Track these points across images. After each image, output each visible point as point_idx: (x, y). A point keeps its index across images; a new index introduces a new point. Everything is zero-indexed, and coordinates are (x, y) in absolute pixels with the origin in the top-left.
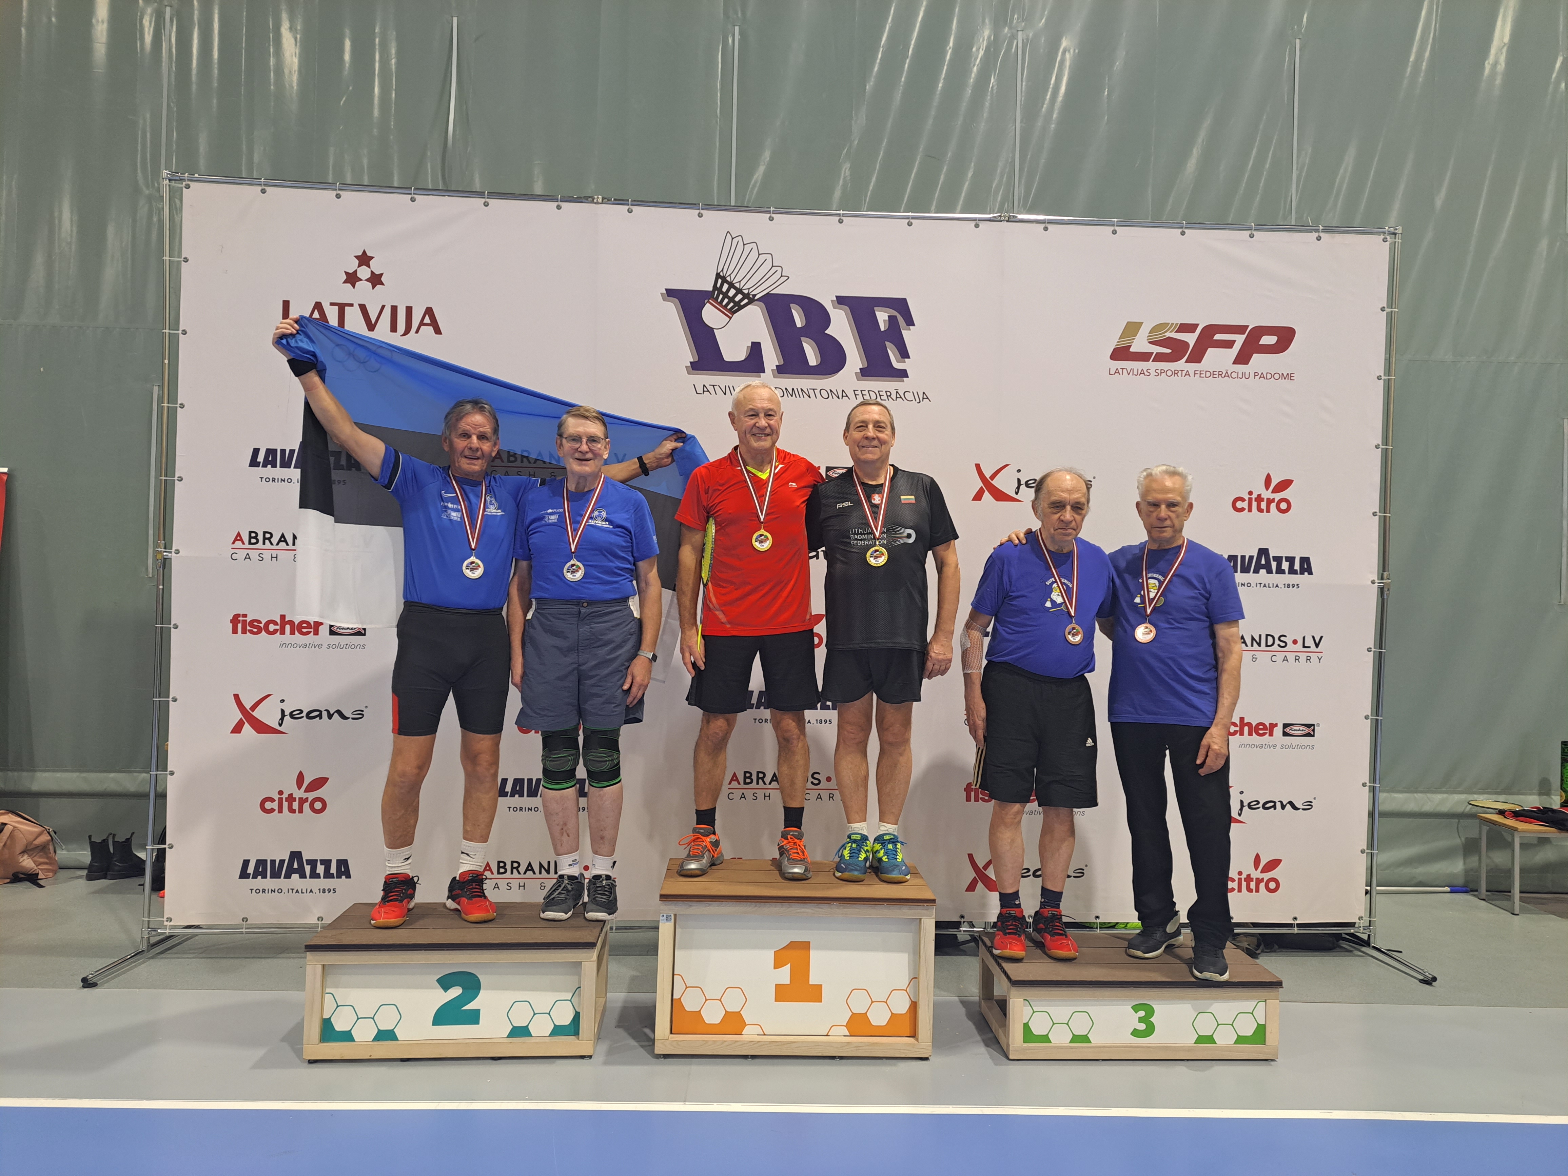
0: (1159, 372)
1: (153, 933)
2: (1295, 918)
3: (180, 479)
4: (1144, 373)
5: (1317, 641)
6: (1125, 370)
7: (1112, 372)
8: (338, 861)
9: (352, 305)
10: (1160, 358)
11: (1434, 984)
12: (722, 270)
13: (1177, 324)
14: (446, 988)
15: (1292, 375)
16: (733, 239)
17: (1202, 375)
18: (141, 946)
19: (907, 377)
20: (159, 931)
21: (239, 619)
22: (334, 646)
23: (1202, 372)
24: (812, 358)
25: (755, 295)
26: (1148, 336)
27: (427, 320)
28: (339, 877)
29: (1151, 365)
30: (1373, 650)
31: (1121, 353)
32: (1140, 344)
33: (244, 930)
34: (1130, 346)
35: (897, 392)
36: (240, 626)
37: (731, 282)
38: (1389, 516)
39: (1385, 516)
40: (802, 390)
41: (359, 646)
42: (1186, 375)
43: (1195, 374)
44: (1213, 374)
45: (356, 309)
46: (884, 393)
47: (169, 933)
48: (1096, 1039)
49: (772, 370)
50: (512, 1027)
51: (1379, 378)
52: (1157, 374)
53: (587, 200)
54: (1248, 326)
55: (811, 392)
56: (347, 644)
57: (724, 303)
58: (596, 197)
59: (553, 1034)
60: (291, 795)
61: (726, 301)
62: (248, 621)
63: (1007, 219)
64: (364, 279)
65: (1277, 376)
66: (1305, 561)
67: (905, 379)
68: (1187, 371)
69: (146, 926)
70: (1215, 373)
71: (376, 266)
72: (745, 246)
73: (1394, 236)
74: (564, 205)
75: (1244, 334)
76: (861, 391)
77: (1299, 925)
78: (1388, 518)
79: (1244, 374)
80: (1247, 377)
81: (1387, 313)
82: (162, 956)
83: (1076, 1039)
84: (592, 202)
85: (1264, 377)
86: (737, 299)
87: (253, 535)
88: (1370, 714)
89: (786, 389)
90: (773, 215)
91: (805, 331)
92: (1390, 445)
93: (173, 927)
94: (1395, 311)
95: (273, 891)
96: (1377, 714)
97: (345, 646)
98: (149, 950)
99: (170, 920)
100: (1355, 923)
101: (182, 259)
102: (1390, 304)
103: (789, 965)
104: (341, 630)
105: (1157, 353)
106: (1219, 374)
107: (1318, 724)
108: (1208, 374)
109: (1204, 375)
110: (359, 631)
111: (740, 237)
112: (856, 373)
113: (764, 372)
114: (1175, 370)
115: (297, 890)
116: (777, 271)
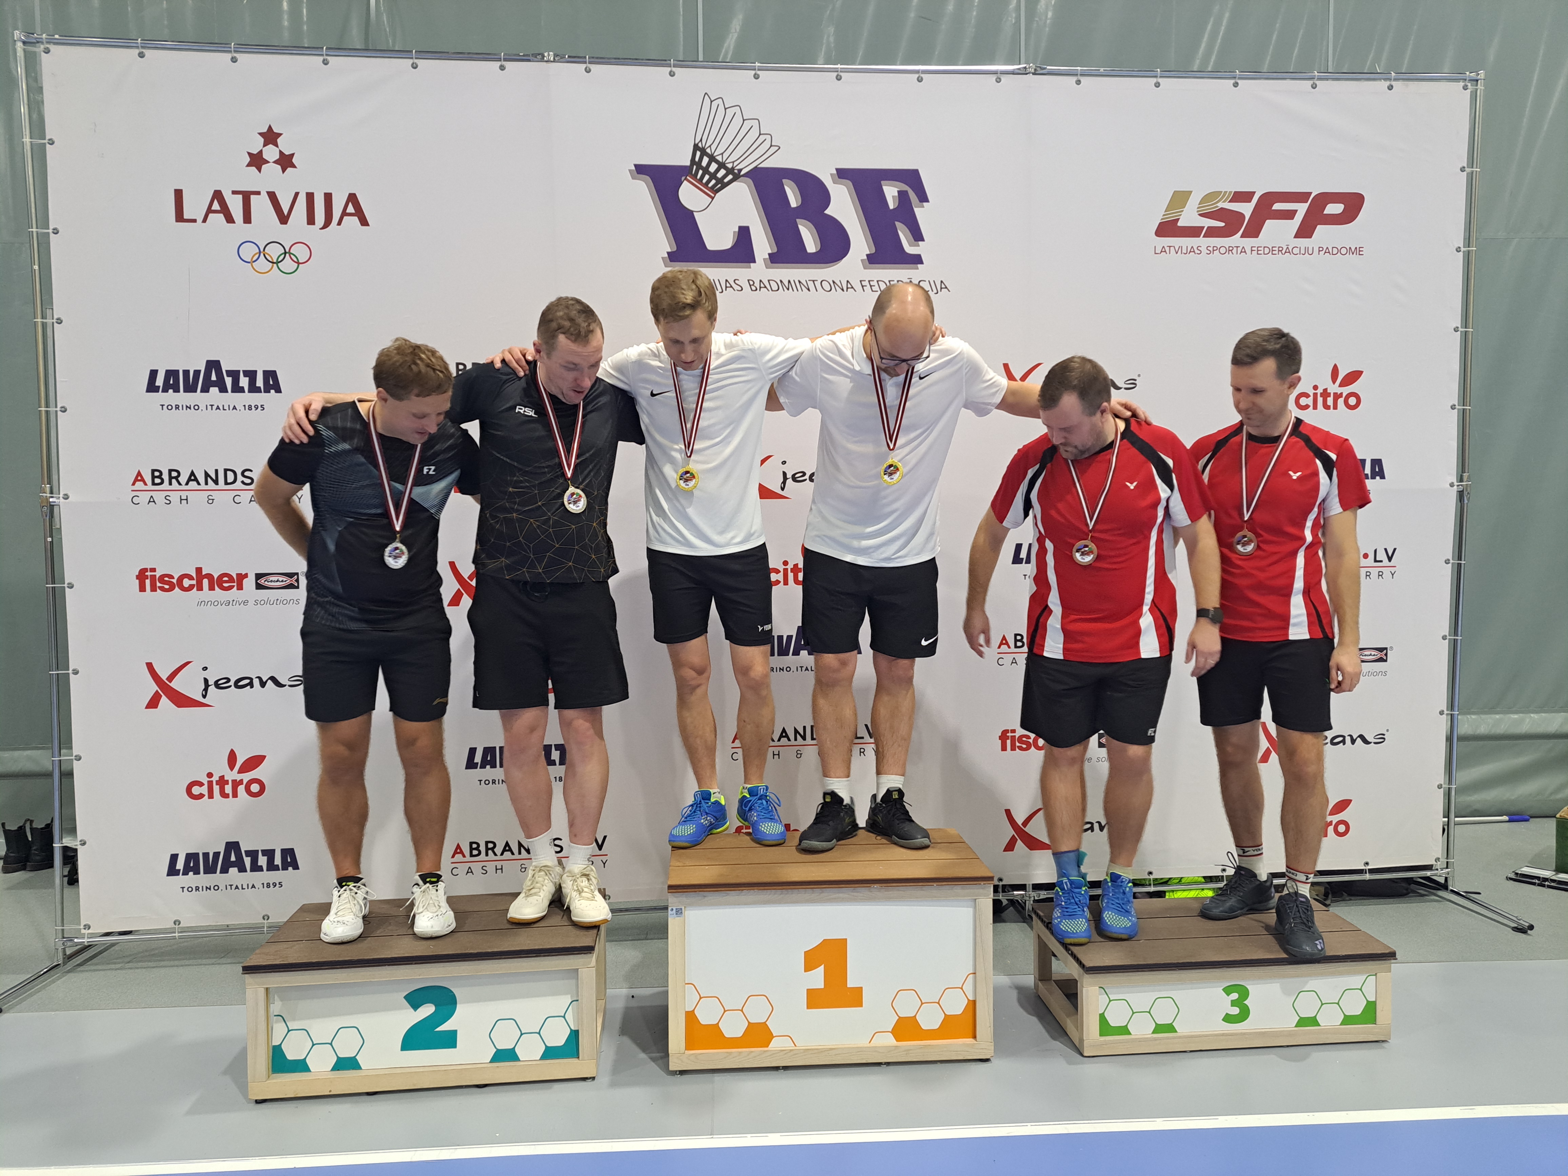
0: (1211, 249)
1: (69, 944)
2: (1367, 864)
3: (63, 409)
4: (1194, 251)
5: (1390, 555)
7: (1158, 251)
8: (283, 851)
9: (258, 193)
10: (1212, 232)
11: (1529, 932)
12: (701, 140)
13: (1230, 192)
14: (415, 1007)
15: (1361, 249)
16: (711, 102)
17: (1259, 252)
18: (56, 960)
19: (922, 263)
20: (76, 940)
21: (146, 574)
22: (262, 602)
23: (1259, 249)
24: (811, 245)
25: (740, 170)
26: (1198, 208)
27: (351, 209)
28: (285, 868)
29: (1202, 242)
30: (1451, 561)
31: (1168, 228)
32: (1189, 217)
33: (177, 935)
34: (1179, 219)
35: (911, 281)
36: (148, 582)
37: (712, 155)
38: (1470, 409)
39: (1464, 409)
40: (800, 282)
41: (292, 601)
42: (1241, 252)
43: (1252, 251)
44: (1273, 251)
45: (265, 198)
47: (88, 942)
48: (1182, 1028)
49: (764, 259)
50: (495, 1050)
51: (1458, 250)
52: (1209, 252)
53: (536, 57)
54: (1311, 193)
55: (811, 284)
56: (277, 600)
57: (704, 181)
58: (546, 54)
59: (545, 1057)
60: (222, 778)
61: (707, 177)
62: (157, 577)
63: (1033, 71)
64: (271, 160)
65: (1344, 251)
66: (1377, 463)
67: (919, 266)
68: (1243, 247)
69: (60, 936)
70: (1274, 249)
71: (285, 145)
72: (727, 110)
73: (1475, 83)
74: (508, 65)
75: (1306, 202)
76: (869, 281)
77: (1372, 871)
78: (1468, 411)
79: (1307, 249)
80: (1310, 253)
81: (1467, 174)
82: (82, 968)
83: (1159, 1028)
84: (542, 60)
85: (1329, 252)
86: (720, 174)
87: (156, 475)
88: (1447, 635)
89: (781, 281)
90: (759, 72)
91: (803, 212)
92: (1471, 327)
93: (92, 936)
94: (1476, 171)
95: (208, 888)
96: (1456, 634)
97: (275, 601)
98: (65, 963)
99: (87, 927)
100: (1432, 866)
101: (46, 141)
102: (1471, 163)
103: (823, 966)
104: (269, 583)
105: (1208, 227)
106: (1279, 251)
107: (1391, 647)
108: (1267, 251)
109: (1261, 252)
110: (291, 584)
111: (721, 100)
112: (862, 260)
113: (755, 262)
114: (1229, 247)
115: (237, 886)
116: (765, 140)
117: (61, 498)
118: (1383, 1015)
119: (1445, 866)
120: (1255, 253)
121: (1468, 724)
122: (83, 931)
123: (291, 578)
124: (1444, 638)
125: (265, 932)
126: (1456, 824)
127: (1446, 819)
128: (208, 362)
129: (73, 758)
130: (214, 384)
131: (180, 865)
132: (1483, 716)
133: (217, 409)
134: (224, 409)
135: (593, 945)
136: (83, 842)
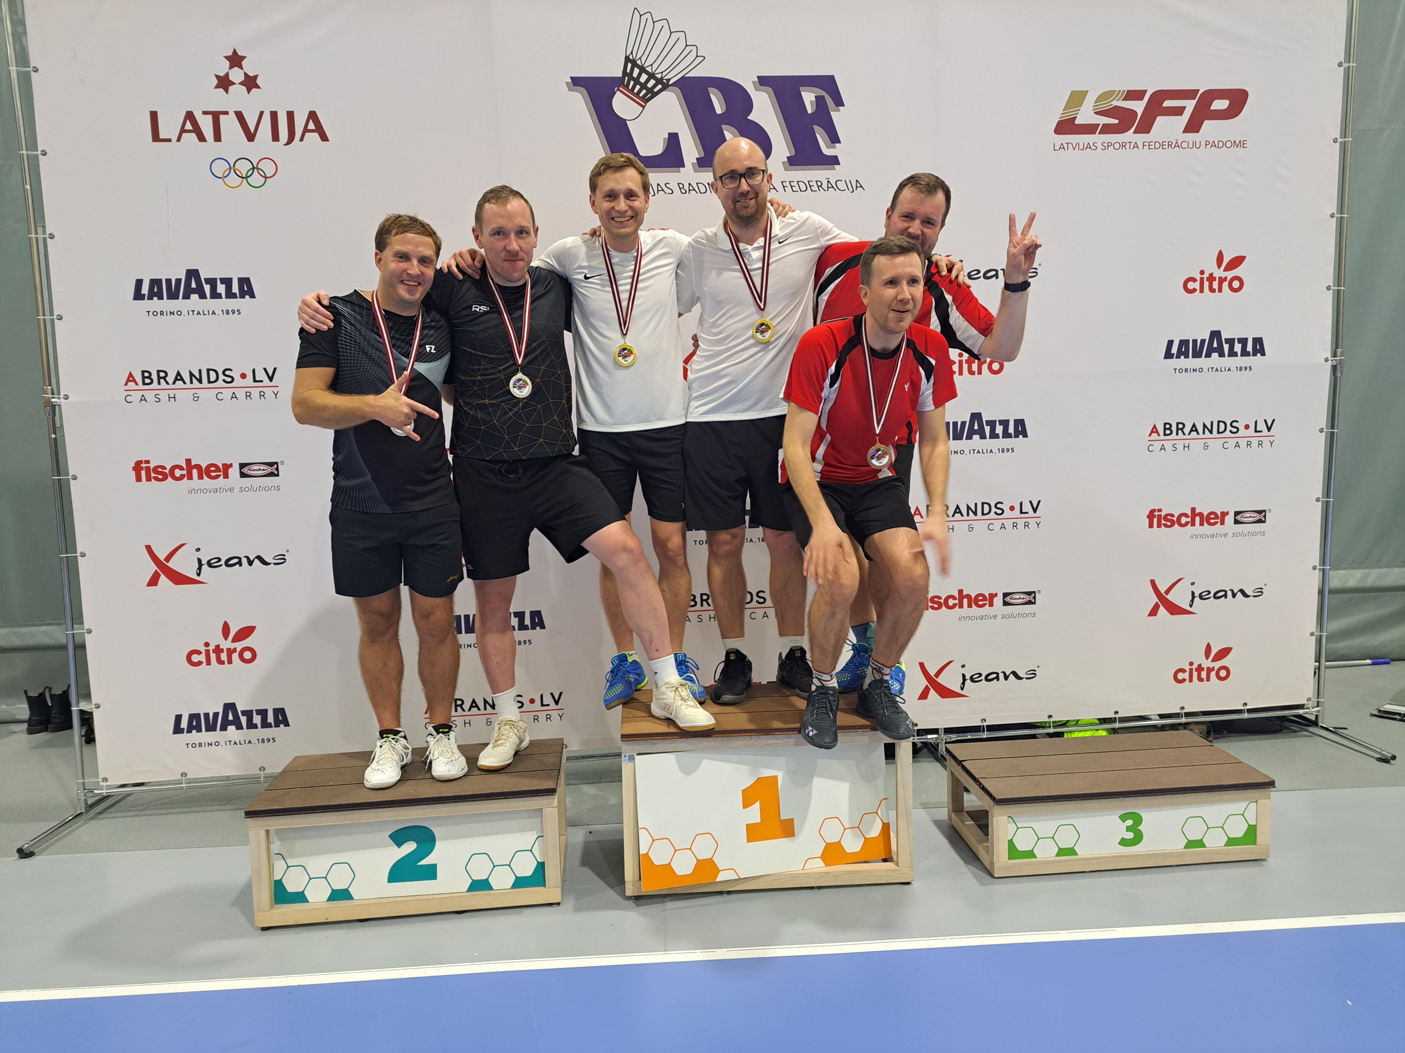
0: (1106, 145)
1: (90, 794)
2: (1245, 704)
3: (59, 317)
4: (1090, 148)
5: (1269, 425)
6: (1070, 145)
7: (1057, 148)
8: (274, 710)
9: (227, 113)
10: (1107, 129)
11: (1392, 762)
12: (632, 53)
13: (1124, 91)
14: (399, 844)
15: (1245, 142)
16: (641, 16)
17: (1151, 147)
18: (79, 808)
19: (839, 164)
20: (96, 791)
21: (142, 465)
22: (247, 489)
23: (1151, 144)
25: (669, 80)
26: (1094, 106)
27: (311, 126)
28: (277, 725)
29: (1097, 138)
30: (1325, 430)
31: (1066, 126)
32: (1086, 116)
33: (184, 785)
34: (1076, 117)
35: (828, 182)
36: (143, 473)
37: (642, 66)
38: (1344, 290)
39: (1338, 290)
41: (273, 488)
42: (1134, 147)
43: (1144, 145)
44: (1163, 145)
45: (232, 116)
46: (813, 183)
47: (106, 793)
48: (1082, 852)
49: (692, 163)
50: (471, 881)
51: (1335, 141)
52: (1104, 148)
54: (1198, 90)
56: (260, 487)
57: (636, 91)
59: (515, 885)
60: (218, 646)
61: (638, 87)
62: (151, 468)
64: (237, 82)
65: (1229, 144)
66: (1258, 341)
67: (836, 166)
68: (1136, 143)
69: (82, 788)
70: (1164, 143)
71: (249, 67)
72: (655, 23)
75: (1194, 99)
76: (790, 182)
77: (1250, 711)
78: (1342, 291)
79: (1194, 143)
81: (1344, 69)
82: (102, 816)
83: (1062, 852)
85: (1215, 146)
86: (650, 84)
87: (146, 375)
88: (1321, 497)
89: (709, 184)
91: (727, 118)
92: (1346, 213)
93: (110, 787)
94: (1353, 66)
95: (210, 744)
96: (1328, 496)
97: (258, 488)
98: (87, 812)
99: (105, 780)
100: (1304, 705)
101: (31, 69)
102: (1348, 59)
103: (758, 803)
104: (252, 472)
105: (1103, 124)
106: (1169, 145)
107: (1270, 510)
108: (1157, 145)
109: (1153, 147)
110: (272, 472)
111: (649, 14)
112: (783, 162)
113: (684, 166)
114: (1123, 143)
115: (235, 742)
116: (691, 50)
117: (62, 398)
118: (1261, 837)
119: (1316, 705)
120: (1146, 148)
121: (1339, 579)
122: (102, 784)
123: (272, 467)
124: (1318, 500)
125: (262, 781)
126: (1326, 667)
127: (1317, 664)
128: (188, 271)
129: (85, 631)
130: (194, 291)
131: (184, 724)
132: (1351, 571)
133: (197, 314)
134: (204, 314)
135: (555, 787)
136: (97, 706)
